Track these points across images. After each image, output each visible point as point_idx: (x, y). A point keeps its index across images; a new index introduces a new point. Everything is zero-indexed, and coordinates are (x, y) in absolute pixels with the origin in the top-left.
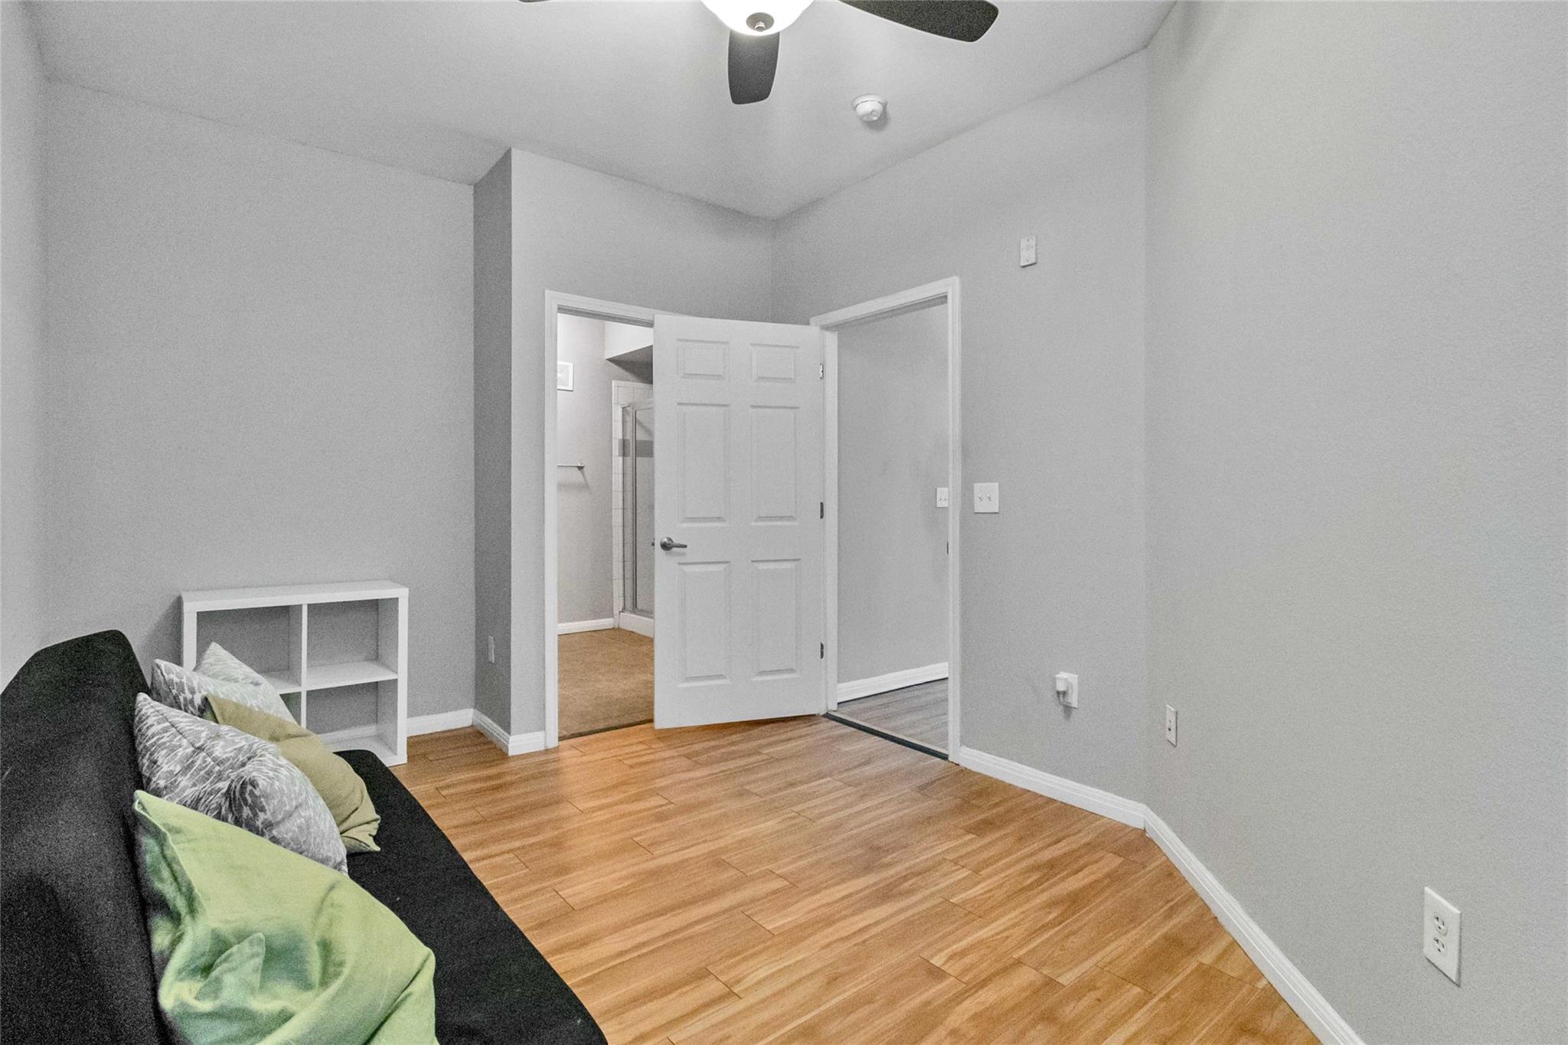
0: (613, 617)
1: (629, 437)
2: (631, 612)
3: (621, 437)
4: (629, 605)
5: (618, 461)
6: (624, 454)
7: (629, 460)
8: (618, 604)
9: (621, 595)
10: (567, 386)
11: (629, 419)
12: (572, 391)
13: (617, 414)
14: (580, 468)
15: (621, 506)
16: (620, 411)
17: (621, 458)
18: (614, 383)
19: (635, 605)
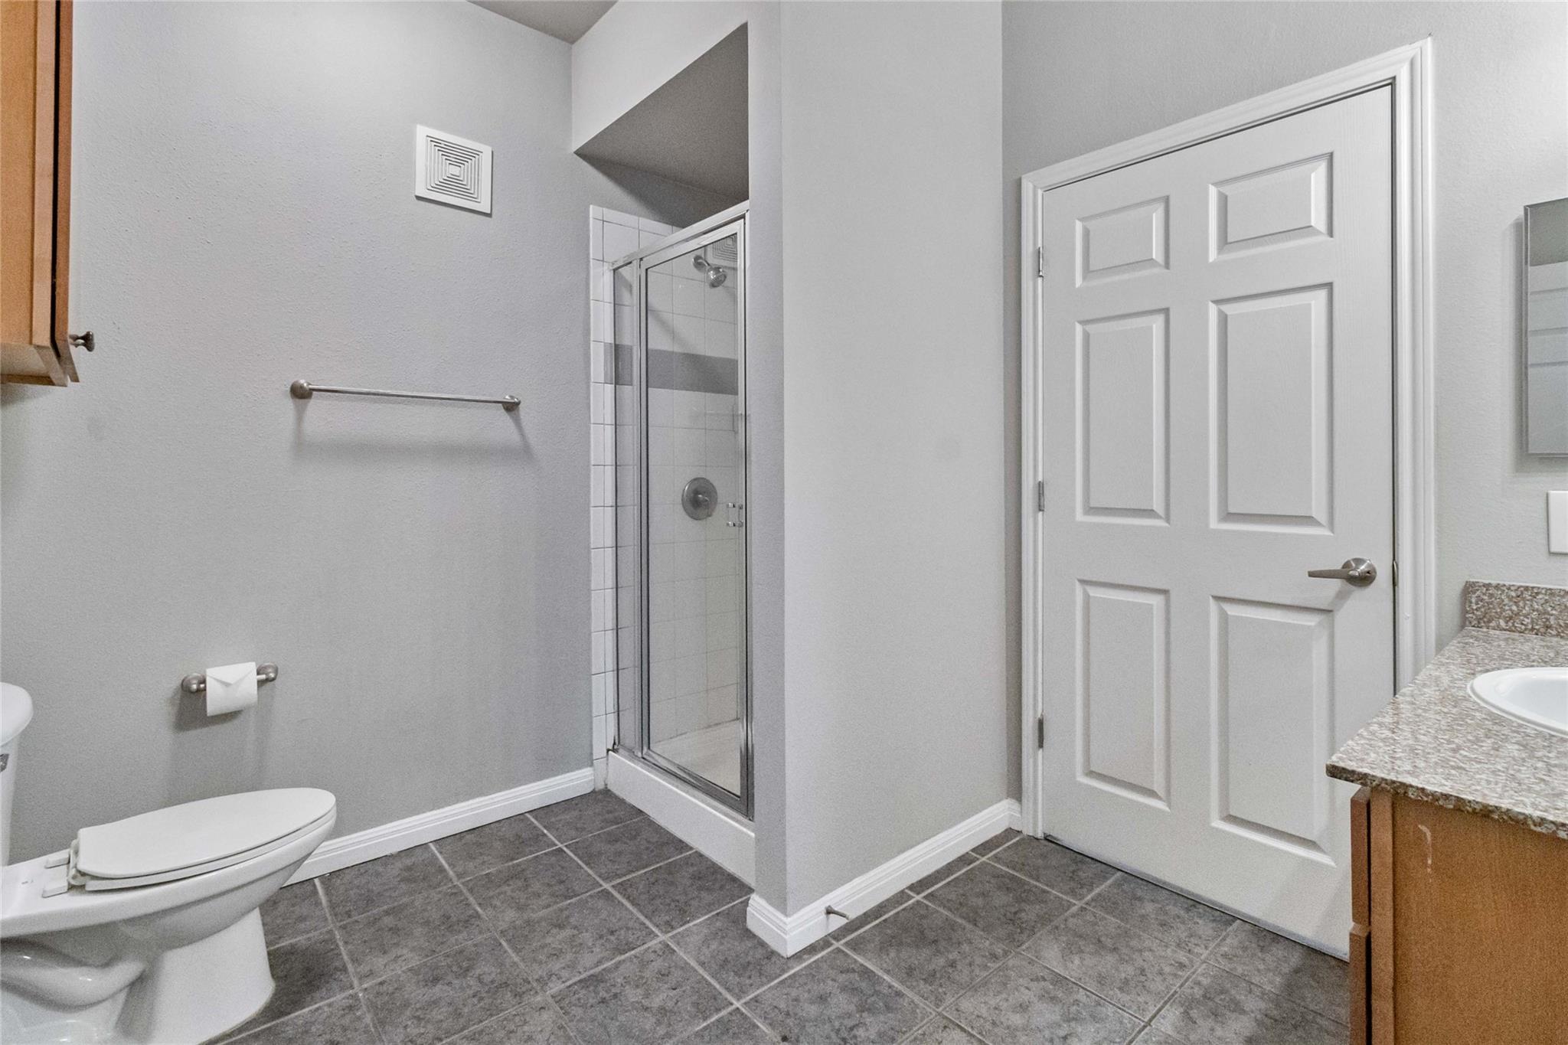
0: (592, 765)
1: (629, 339)
2: (632, 755)
3: (610, 339)
4: (631, 736)
5: (602, 396)
6: (618, 379)
7: (629, 393)
8: (603, 733)
9: (611, 708)
10: (475, 200)
11: (630, 301)
12: (489, 215)
13: (602, 284)
14: (511, 407)
15: (610, 500)
16: (608, 277)
17: (610, 388)
18: (593, 210)
19: (645, 737)
